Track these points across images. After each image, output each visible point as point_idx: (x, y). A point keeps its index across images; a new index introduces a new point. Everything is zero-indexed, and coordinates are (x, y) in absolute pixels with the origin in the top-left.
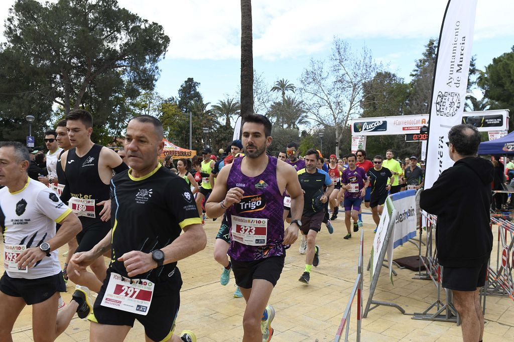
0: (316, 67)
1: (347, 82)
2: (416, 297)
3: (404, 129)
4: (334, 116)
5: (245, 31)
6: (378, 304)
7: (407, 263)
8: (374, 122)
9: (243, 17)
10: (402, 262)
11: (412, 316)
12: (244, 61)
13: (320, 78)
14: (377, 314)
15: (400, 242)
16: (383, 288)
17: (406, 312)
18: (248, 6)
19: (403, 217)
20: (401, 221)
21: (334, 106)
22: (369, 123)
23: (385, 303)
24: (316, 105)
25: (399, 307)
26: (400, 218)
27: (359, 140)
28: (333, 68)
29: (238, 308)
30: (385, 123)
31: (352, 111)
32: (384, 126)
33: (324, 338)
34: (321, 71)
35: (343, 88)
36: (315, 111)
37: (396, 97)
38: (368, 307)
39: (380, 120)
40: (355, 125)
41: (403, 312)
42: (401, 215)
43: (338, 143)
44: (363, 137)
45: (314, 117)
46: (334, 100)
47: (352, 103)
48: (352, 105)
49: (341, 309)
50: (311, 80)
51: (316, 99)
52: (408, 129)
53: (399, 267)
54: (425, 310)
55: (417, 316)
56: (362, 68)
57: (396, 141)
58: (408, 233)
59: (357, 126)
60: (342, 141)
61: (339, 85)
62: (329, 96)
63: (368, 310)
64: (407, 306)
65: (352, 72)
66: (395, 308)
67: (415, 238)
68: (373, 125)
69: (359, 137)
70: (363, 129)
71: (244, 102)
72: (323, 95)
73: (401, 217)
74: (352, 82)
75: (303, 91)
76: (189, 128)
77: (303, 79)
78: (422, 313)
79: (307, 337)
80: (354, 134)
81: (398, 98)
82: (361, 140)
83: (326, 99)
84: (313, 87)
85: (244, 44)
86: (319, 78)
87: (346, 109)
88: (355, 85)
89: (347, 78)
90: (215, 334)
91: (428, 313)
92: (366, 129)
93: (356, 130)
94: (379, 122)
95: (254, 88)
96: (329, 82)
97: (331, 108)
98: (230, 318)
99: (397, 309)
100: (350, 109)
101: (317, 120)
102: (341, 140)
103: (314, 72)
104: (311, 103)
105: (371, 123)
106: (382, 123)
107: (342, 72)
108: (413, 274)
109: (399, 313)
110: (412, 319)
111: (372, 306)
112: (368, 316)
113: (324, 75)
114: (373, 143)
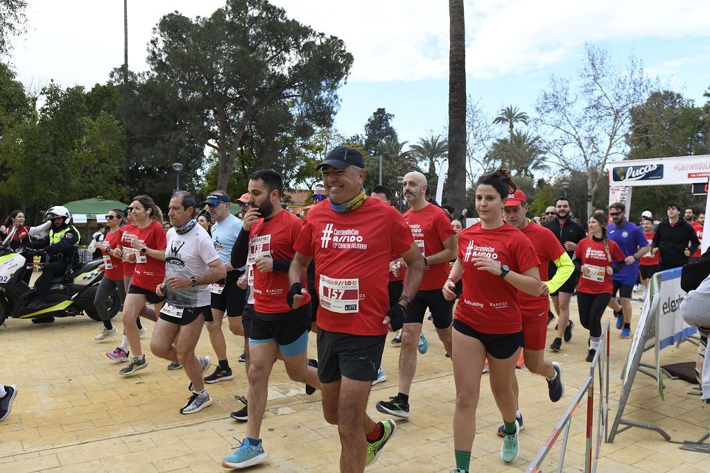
0: (559, 88)
1: (604, 107)
2: (690, 419)
3: (690, 176)
4: (585, 157)
5: (455, 42)
6: (630, 425)
7: (681, 372)
8: (644, 166)
9: (452, 22)
10: (675, 370)
11: (681, 445)
12: (454, 84)
13: (564, 103)
14: (628, 439)
15: (671, 341)
16: (641, 405)
17: (672, 439)
18: (460, 7)
19: (677, 305)
20: (673, 311)
21: (585, 144)
22: (635, 168)
23: (641, 424)
24: (558, 142)
25: (661, 430)
26: (671, 306)
27: (620, 192)
28: (583, 89)
29: (434, 419)
30: (660, 168)
31: (612, 150)
32: (659, 172)
33: (550, 466)
34: (566, 94)
35: (600, 116)
36: (558, 151)
37: (682, 127)
38: (615, 428)
39: (652, 163)
40: (615, 171)
41: (668, 439)
42: (673, 301)
43: (590, 197)
44: (627, 189)
45: (556, 159)
46: (586, 134)
47: (612, 138)
48: (613, 141)
49: (577, 429)
50: (551, 107)
51: (558, 134)
52: (697, 175)
53: (669, 377)
54: (701, 438)
55: (688, 445)
56: (627, 87)
57: (681, 193)
58: (685, 328)
59: (618, 172)
60: (596, 194)
61: (593, 112)
62: (577, 130)
63: (615, 431)
64: (674, 431)
65: (612, 92)
66: (656, 432)
67: (694, 335)
68: (643, 171)
69: (621, 189)
70: (628, 176)
71: (453, 140)
72: (568, 128)
73: (673, 304)
74: (612, 108)
75: (539, 123)
76: (378, 177)
77: (539, 106)
78: (696, 441)
79: (525, 462)
80: (612, 183)
81: (684, 129)
82: (623, 192)
83: (574, 133)
84: (554, 116)
85: (454, 60)
86: (562, 103)
87: (603, 147)
88: (618, 112)
89: (605, 102)
90: (401, 449)
91: (704, 442)
92: (631, 177)
93: (616, 178)
94: (652, 166)
95: (467, 119)
96: (577, 110)
97: (581, 146)
98: (423, 430)
99: (659, 434)
100: (610, 147)
101: (560, 163)
102: (595, 192)
103: (556, 94)
104: (551, 139)
105: (639, 167)
106: (656, 167)
107: (597, 93)
108: (690, 387)
109: (662, 440)
110: (680, 449)
111: (621, 427)
112: (615, 440)
113: (570, 99)
114: (646, 196)
